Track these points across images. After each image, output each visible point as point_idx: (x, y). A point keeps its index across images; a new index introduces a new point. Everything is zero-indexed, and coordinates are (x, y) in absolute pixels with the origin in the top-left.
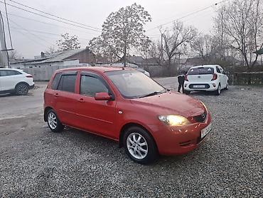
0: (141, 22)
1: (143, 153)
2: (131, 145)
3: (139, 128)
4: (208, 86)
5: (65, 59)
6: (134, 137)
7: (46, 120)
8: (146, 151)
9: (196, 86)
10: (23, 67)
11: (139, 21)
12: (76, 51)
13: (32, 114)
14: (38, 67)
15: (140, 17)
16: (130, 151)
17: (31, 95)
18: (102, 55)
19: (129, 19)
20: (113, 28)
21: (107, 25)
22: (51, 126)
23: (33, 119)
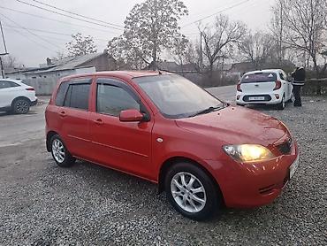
0: (174, 16)
1: (197, 204)
2: (178, 190)
3: (192, 166)
4: (268, 97)
5: (78, 67)
6: (183, 178)
7: (50, 149)
8: (204, 201)
9: (253, 98)
10: (24, 77)
11: (172, 15)
12: (91, 56)
13: (32, 140)
14: (43, 77)
15: (174, 10)
16: (177, 200)
17: (33, 113)
18: (126, 61)
19: (159, 13)
20: (139, 25)
21: (131, 21)
22: (56, 158)
23: (34, 147)
